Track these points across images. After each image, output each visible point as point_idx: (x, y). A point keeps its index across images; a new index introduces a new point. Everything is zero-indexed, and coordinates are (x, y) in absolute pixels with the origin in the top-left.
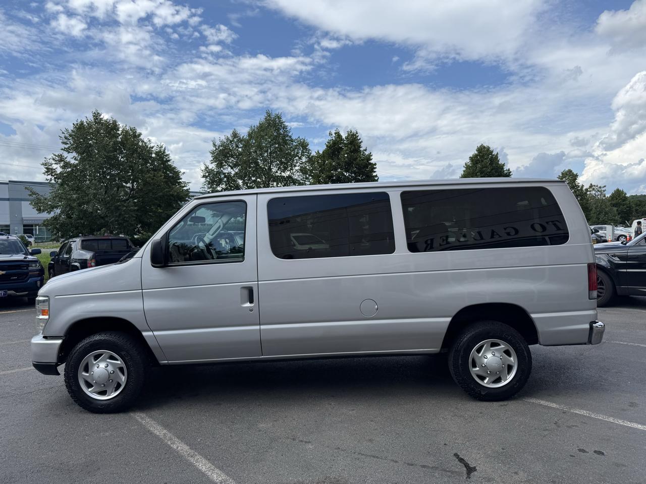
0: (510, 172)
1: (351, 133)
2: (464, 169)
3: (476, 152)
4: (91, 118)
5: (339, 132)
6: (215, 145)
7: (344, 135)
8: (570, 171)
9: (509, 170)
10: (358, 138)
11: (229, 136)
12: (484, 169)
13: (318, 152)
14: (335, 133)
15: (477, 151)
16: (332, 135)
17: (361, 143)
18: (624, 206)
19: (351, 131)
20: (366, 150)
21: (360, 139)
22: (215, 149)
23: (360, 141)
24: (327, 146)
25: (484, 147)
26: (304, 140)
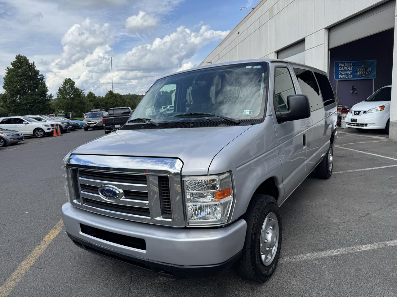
0: (43, 77)
2: (7, 72)
3: (16, 60)
8: (70, 79)
9: (42, 75)
12: (26, 73)
15: (16, 58)
18: (95, 101)
25: (21, 56)
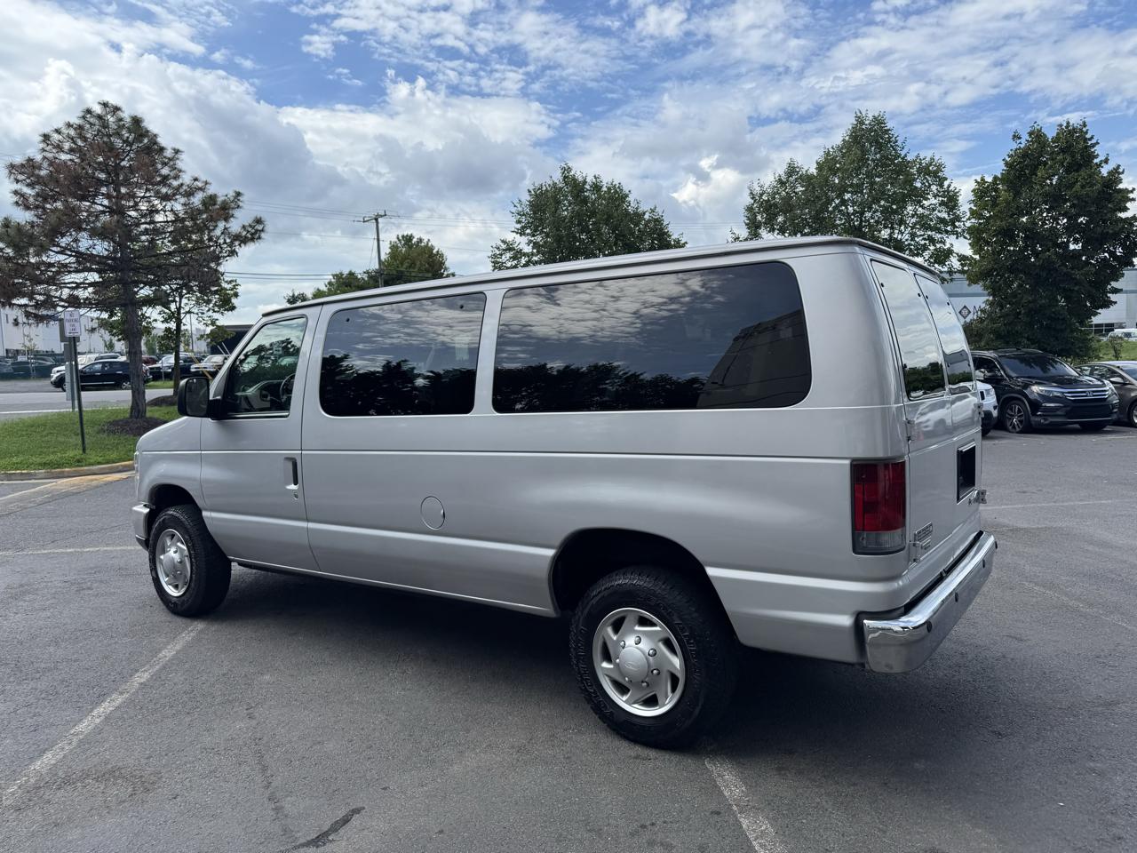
1: (1067, 127)
4: (558, 177)
5: (1040, 131)
6: (752, 195)
7: (1051, 134)
10: (1088, 136)
11: (782, 173)
13: (983, 179)
14: (1030, 134)
16: (1020, 138)
17: (1093, 145)
19: (1068, 123)
20: (1106, 161)
21: (1092, 138)
22: (753, 201)
23: (1093, 141)
24: (1007, 164)
26: (932, 159)
